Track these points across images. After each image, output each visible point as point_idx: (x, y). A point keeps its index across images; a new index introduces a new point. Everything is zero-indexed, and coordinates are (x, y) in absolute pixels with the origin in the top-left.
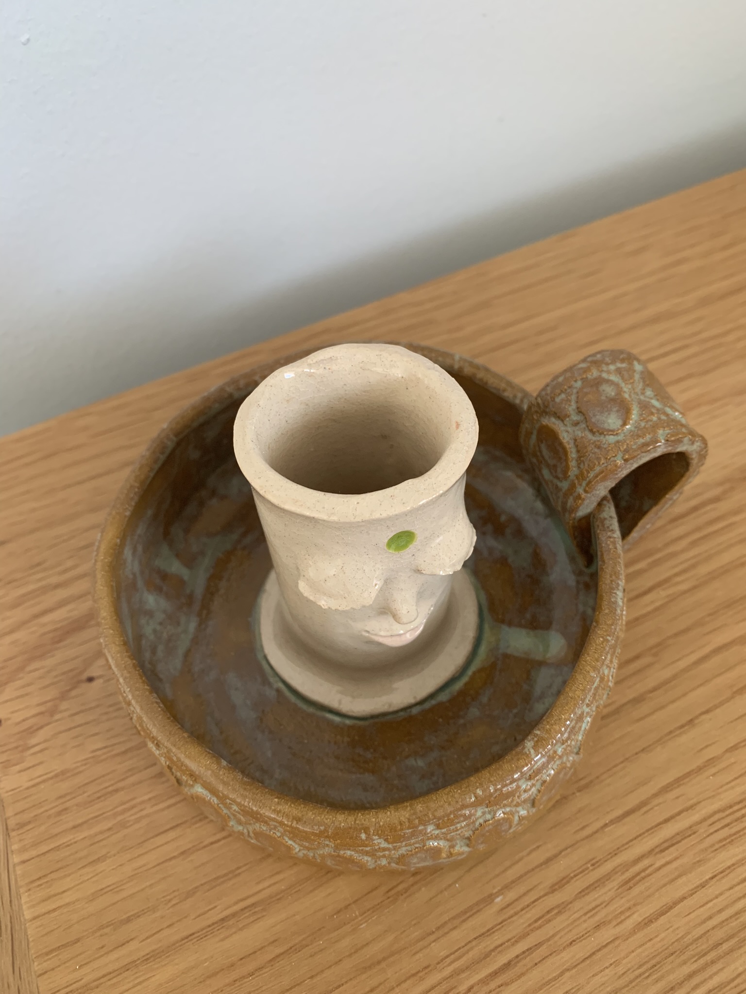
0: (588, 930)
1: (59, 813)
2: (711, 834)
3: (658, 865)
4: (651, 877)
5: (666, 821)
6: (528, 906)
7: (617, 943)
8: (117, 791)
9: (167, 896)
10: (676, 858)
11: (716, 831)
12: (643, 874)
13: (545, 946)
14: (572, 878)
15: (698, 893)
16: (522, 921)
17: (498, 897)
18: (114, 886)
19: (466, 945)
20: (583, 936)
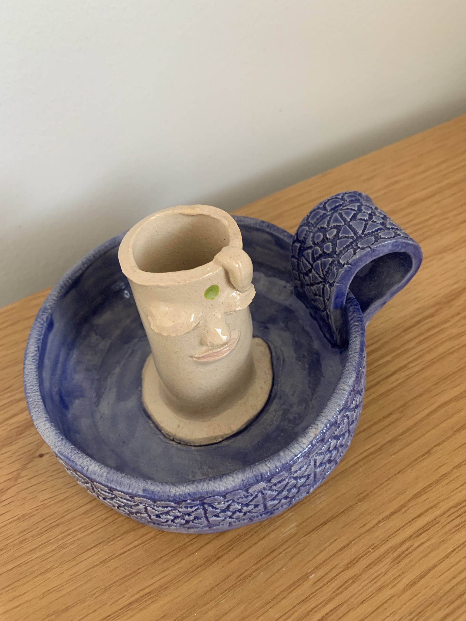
0: (373, 592)
1: (21, 543)
2: (449, 522)
3: (416, 545)
4: (412, 554)
5: (419, 516)
6: (332, 579)
7: (393, 599)
8: (58, 525)
9: (92, 591)
10: (427, 540)
11: (452, 520)
12: (407, 552)
13: (345, 605)
14: (360, 558)
15: (444, 562)
16: (329, 590)
17: (311, 575)
18: (57, 588)
19: (292, 609)
20: (370, 596)
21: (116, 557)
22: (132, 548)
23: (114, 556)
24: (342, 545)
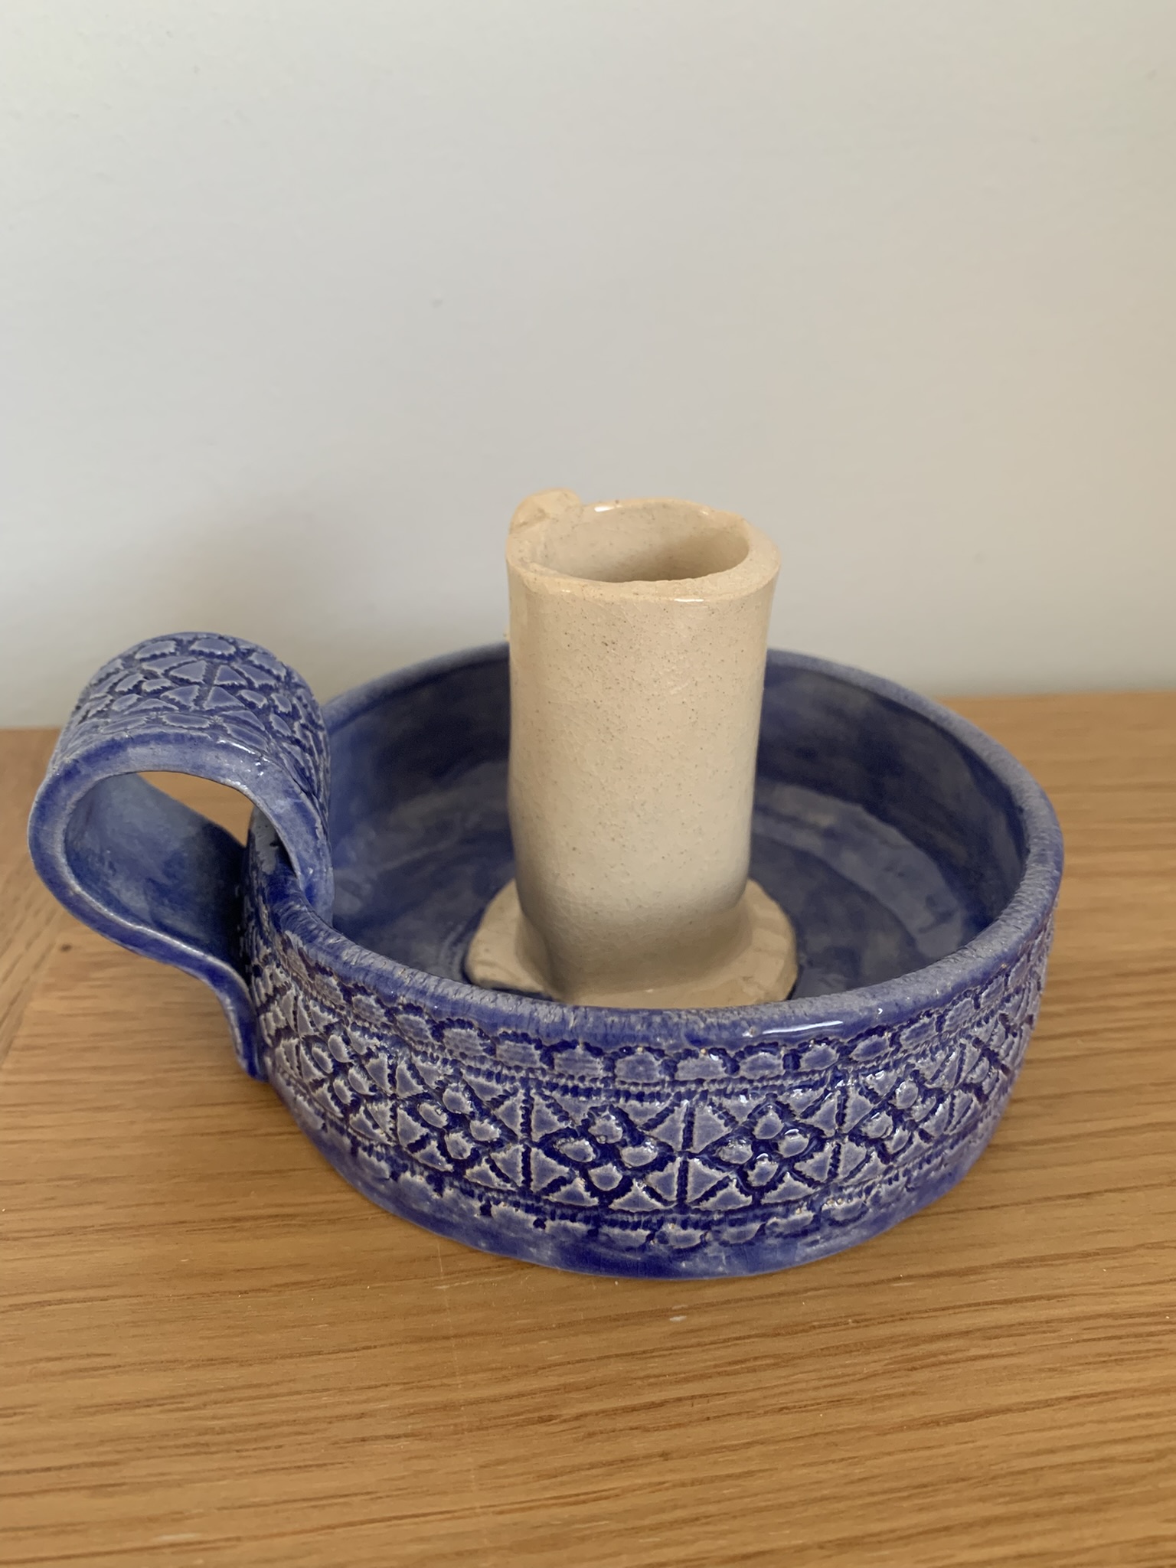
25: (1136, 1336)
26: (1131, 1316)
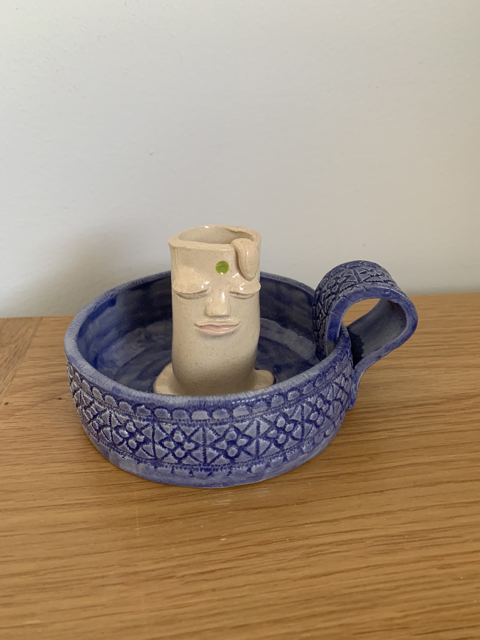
21: (73, 473)
22: (89, 472)
23: (72, 472)
24: (264, 528)
25: (394, 543)
26: (393, 536)
